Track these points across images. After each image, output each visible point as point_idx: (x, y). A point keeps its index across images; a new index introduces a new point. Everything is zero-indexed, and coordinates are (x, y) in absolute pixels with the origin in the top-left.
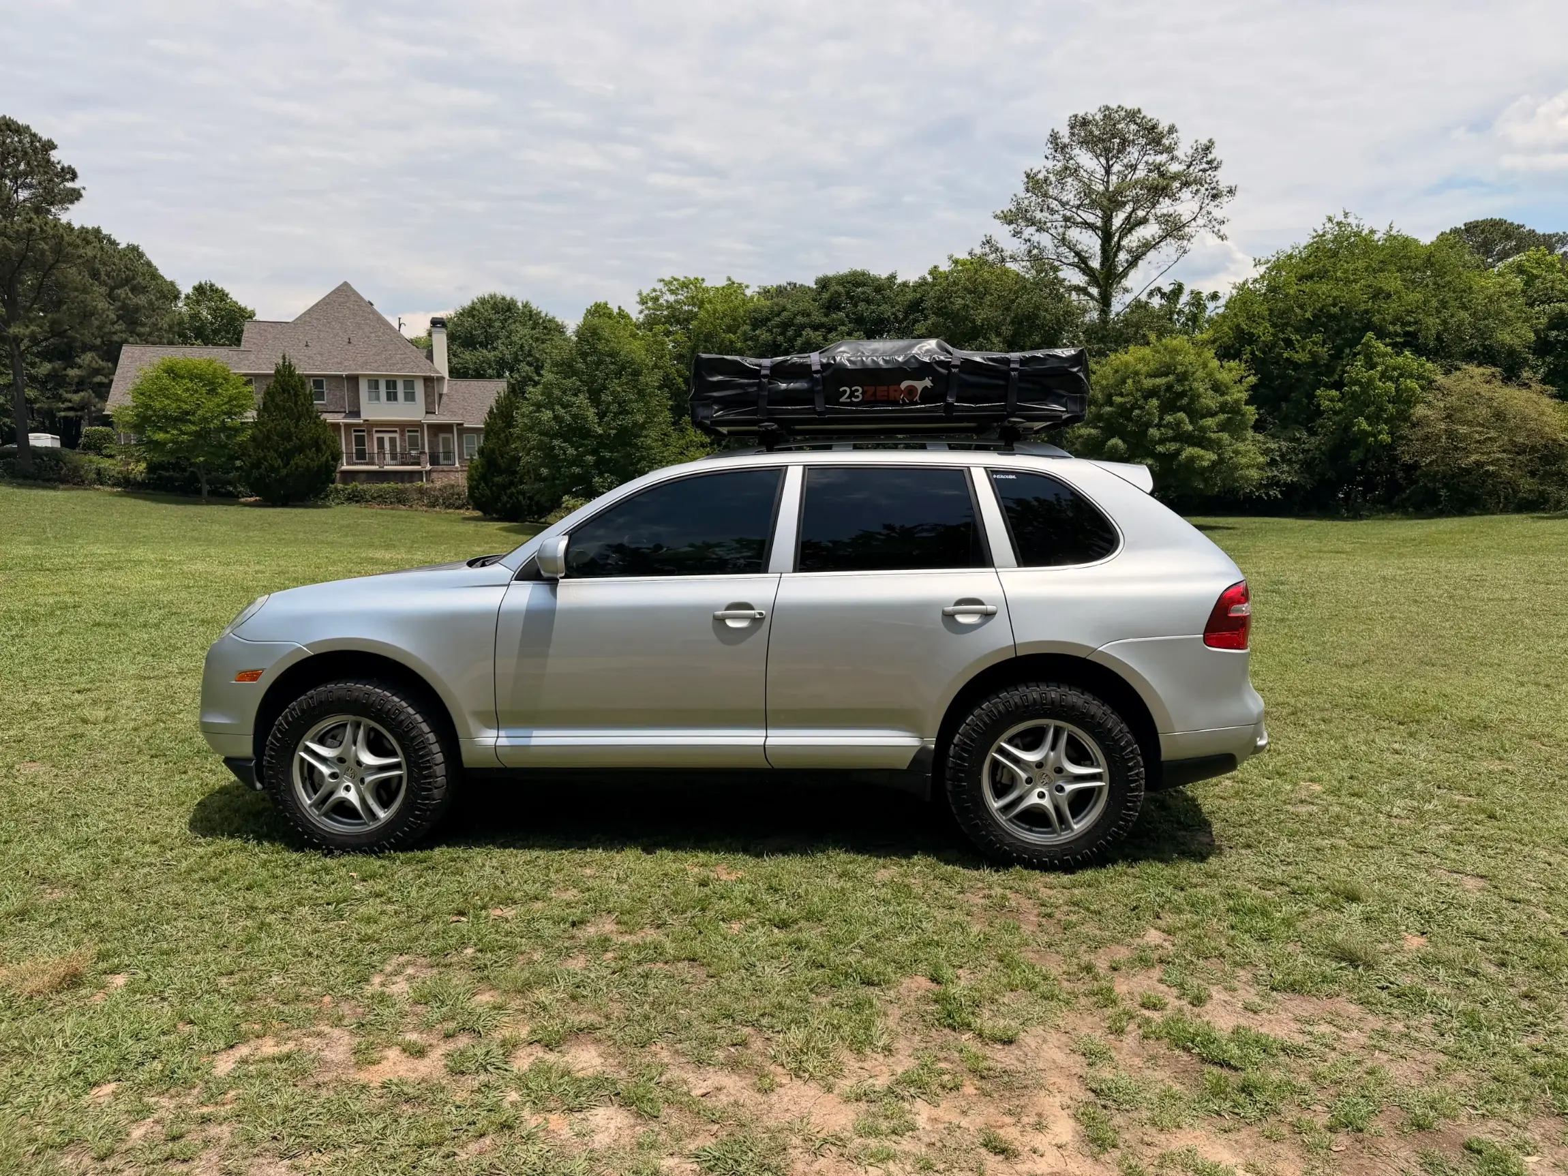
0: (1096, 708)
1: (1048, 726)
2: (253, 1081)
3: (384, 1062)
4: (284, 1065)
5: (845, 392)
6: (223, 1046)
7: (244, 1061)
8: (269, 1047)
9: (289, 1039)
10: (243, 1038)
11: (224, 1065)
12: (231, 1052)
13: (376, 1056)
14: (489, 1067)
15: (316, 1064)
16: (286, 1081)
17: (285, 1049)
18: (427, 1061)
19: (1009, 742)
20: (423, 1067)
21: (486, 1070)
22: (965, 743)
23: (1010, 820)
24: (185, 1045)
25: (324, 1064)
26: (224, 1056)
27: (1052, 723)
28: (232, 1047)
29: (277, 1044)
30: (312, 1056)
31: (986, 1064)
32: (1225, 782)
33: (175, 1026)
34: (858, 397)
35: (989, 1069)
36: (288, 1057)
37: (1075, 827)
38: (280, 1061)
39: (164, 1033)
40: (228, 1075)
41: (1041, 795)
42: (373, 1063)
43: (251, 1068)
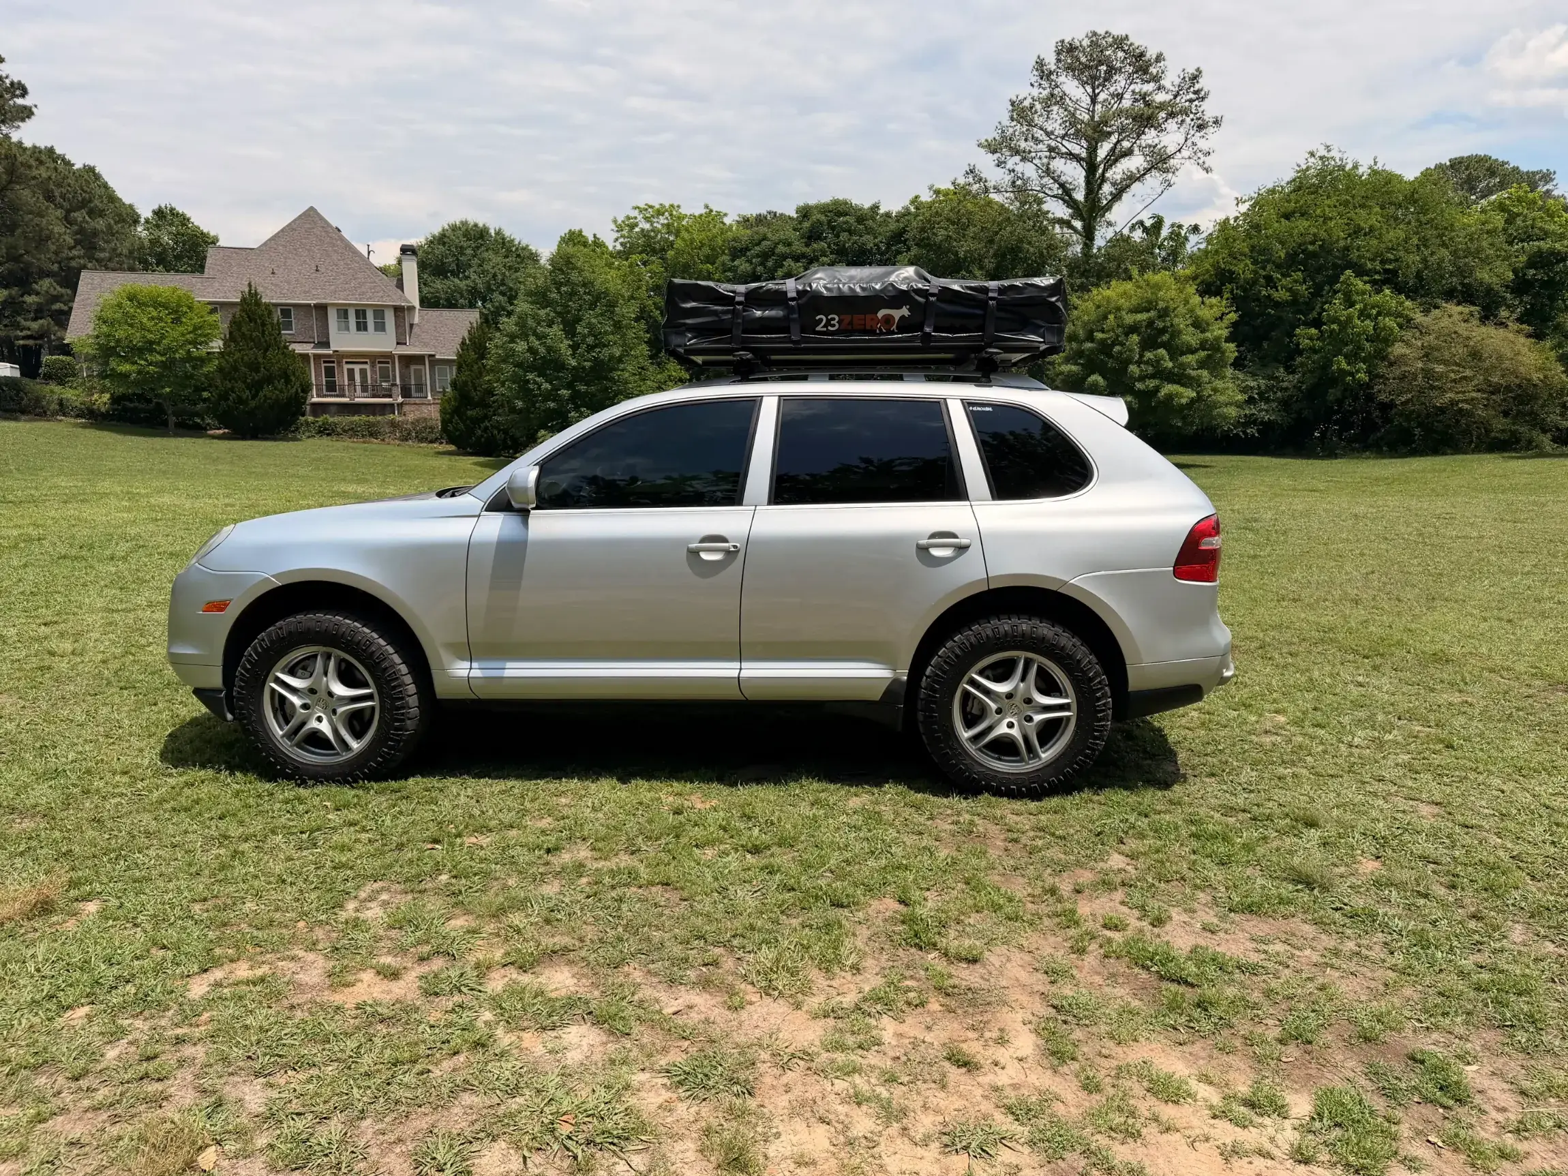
0: (1066, 640)
1: (1019, 658)
2: (227, 1003)
3: (359, 984)
4: (258, 988)
5: (821, 320)
6: (196, 968)
7: (218, 984)
8: (243, 971)
9: (263, 963)
10: (217, 963)
11: (198, 988)
12: (204, 976)
13: (350, 978)
14: (463, 988)
15: (291, 987)
16: (260, 1003)
17: (259, 972)
18: (401, 983)
19: (981, 673)
20: (397, 989)
21: (460, 991)
22: (937, 675)
23: (980, 749)
24: (159, 969)
25: (299, 987)
26: (197, 979)
27: (1022, 655)
28: (206, 971)
29: (251, 968)
30: (286, 979)
31: (951, 982)
32: (1191, 713)
33: (148, 951)
34: (833, 326)
35: (954, 987)
36: (262, 980)
37: (1043, 756)
38: (255, 984)
39: (138, 959)
40: (202, 998)
41: (1011, 725)
42: (347, 985)
43: (225, 991)
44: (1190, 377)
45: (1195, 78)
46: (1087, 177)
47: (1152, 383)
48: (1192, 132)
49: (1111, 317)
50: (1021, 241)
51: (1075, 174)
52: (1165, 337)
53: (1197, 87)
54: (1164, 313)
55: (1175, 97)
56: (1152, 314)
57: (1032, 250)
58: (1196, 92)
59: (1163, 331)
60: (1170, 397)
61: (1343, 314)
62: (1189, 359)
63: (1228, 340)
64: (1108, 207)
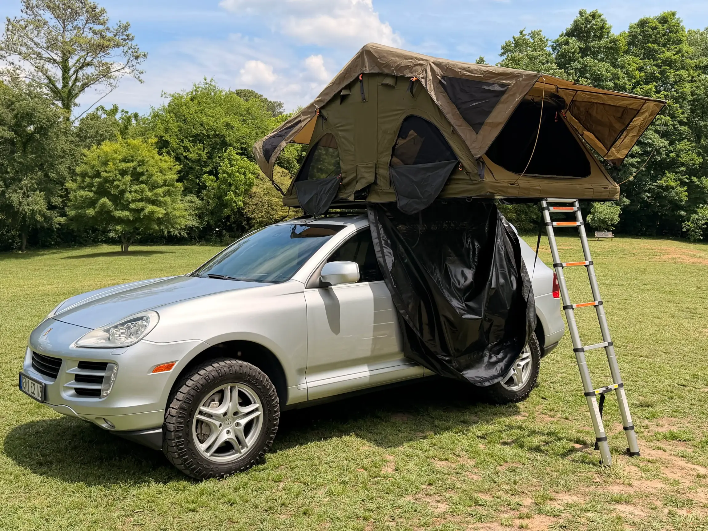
44: (160, 202)
45: (126, 28)
46: (63, 75)
47: (140, 205)
48: (132, 59)
49: (110, 163)
50: (34, 110)
51: (56, 72)
52: (144, 178)
53: (127, 32)
54: (142, 163)
55: (115, 36)
56: (135, 163)
57: (42, 116)
58: (127, 36)
59: (142, 174)
60: (152, 213)
61: (230, 170)
62: (160, 191)
63: (178, 181)
64: (77, 95)
